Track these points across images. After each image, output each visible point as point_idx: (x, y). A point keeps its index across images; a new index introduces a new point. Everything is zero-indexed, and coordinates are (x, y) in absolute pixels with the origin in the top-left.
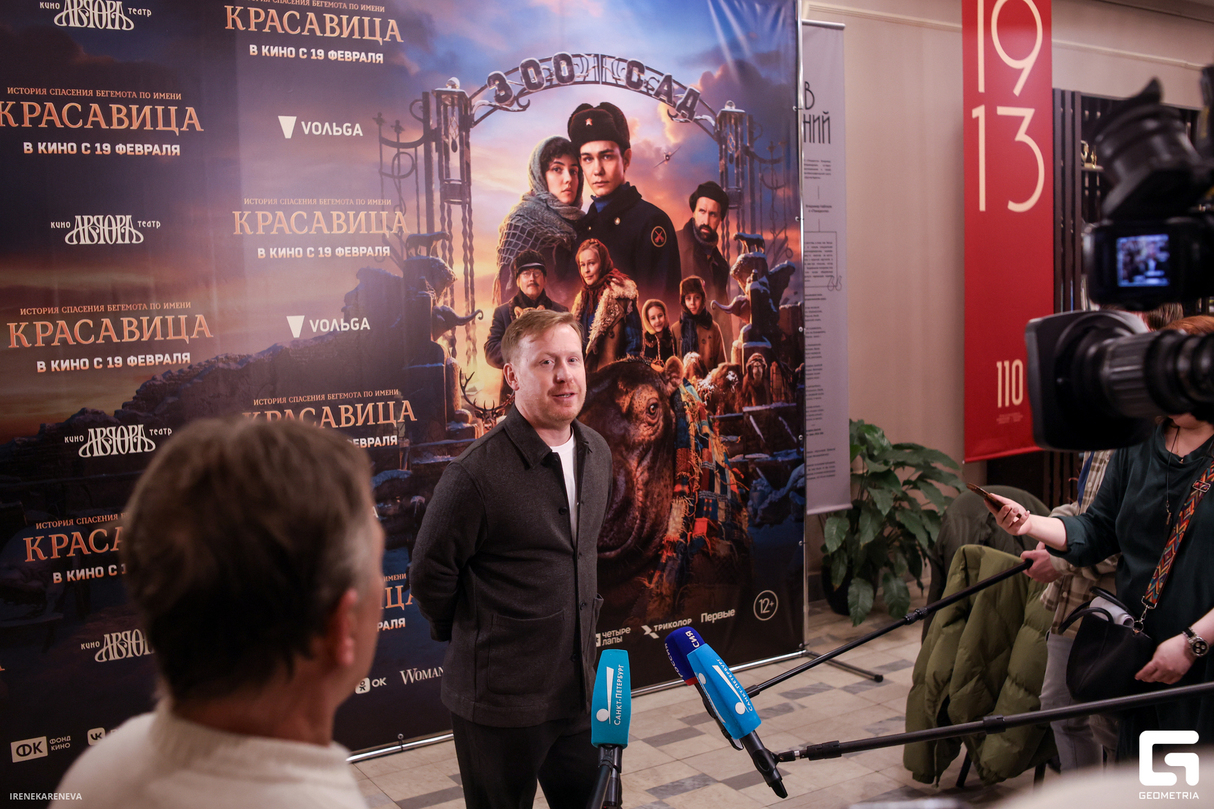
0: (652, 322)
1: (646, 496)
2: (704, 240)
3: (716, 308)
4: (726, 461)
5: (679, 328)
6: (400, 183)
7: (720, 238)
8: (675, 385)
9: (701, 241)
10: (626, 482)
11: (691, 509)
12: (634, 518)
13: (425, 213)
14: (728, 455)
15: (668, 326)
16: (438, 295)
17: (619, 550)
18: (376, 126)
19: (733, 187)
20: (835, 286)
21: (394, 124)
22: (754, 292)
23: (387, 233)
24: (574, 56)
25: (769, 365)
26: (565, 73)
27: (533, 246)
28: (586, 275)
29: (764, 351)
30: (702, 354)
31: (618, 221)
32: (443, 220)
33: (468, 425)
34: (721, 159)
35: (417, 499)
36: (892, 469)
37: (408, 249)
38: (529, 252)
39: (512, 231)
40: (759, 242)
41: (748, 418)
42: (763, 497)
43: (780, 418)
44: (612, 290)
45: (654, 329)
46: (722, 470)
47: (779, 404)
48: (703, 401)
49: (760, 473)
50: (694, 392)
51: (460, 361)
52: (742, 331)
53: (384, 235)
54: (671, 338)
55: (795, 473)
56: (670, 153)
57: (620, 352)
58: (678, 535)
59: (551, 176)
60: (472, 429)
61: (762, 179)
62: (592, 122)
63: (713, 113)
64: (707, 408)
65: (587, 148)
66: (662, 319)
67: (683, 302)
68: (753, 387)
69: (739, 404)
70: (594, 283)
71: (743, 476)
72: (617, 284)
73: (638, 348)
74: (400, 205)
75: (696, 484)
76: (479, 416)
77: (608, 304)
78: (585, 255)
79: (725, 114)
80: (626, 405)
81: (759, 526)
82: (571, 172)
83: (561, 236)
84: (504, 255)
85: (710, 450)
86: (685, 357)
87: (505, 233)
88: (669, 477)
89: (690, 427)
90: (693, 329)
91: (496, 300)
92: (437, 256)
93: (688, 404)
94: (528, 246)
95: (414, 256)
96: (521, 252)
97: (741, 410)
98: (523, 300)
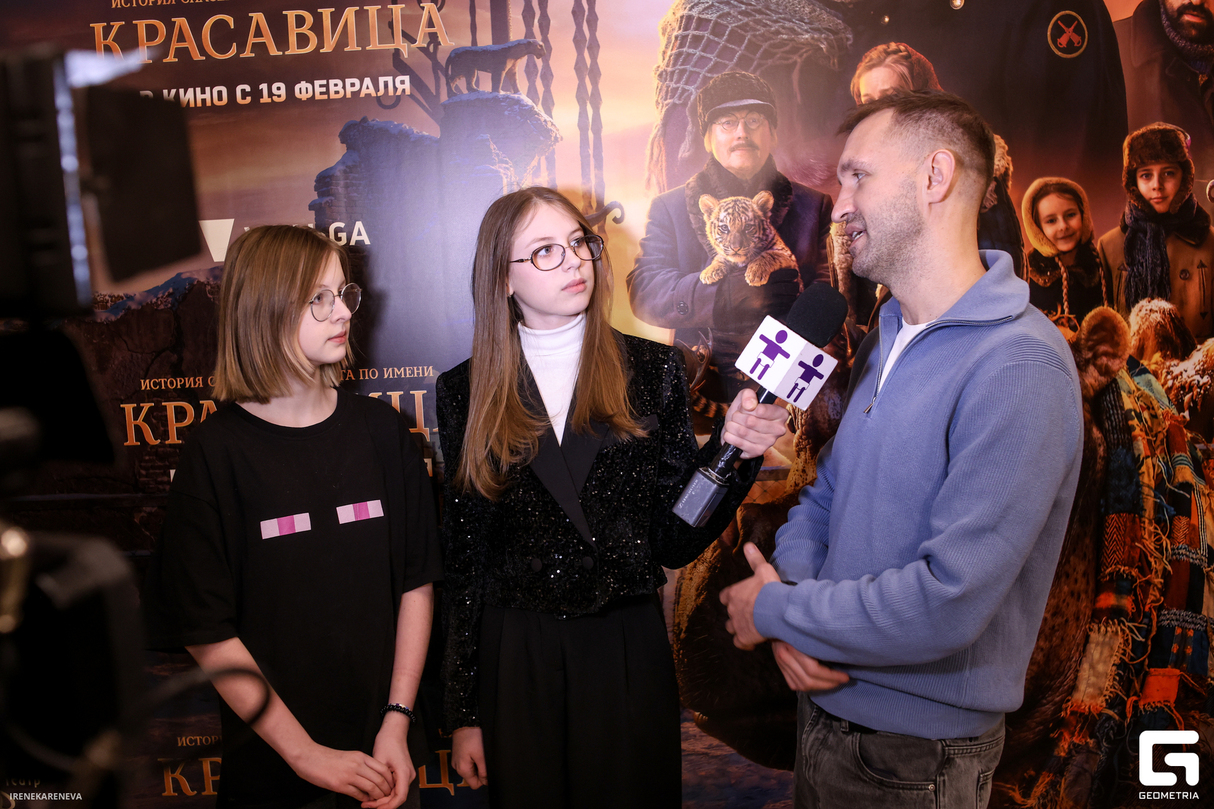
0: (1049, 230)
2: (1192, 40)
5: (1121, 242)
8: (1105, 371)
9: (1182, 43)
11: (1139, 647)
15: (1091, 237)
23: (405, 48)
30: (1181, 304)
31: (958, 3)
32: (528, 13)
37: (450, 80)
38: (732, 76)
39: (691, 32)
45: (1052, 243)
48: (1181, 409)
50: (1156, 389)
53: (397, 52)
54: (1098, 265)
58: (1101, 701)
66: (1074, 222)
67: (1132, 182)
75: (1154, 594)
78: (873, 79)
83: (813, 38)
84: (673, 85)
85: (1194, 521)
86: (1135, 310)
87: (676, 37)
88: (1085, 574)
89: (1144, 469)
90: (1158, 246)
91: (654, 180)
92: (516, 91)
93: (1139, 416)
94: (731, 64)
95: (465, 92)
96: (715, 76)
98: (720, 181)
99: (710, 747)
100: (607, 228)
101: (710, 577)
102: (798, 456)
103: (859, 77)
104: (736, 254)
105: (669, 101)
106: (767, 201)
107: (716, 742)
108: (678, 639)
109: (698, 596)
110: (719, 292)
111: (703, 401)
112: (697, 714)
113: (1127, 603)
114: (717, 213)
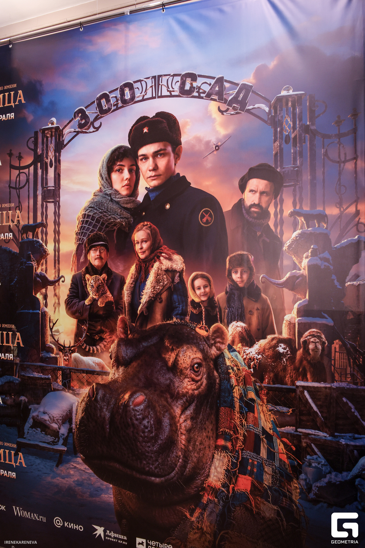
0: (198, 292)
1: (189, 440)
2: (255, 218)
4: (274, 430)
5: (225, 298)
6: (19, 192)
7: (272, 216)
8: (219, 349)
9: (251, 220)
10: (170, 425)
11: (234, 464)
12: (177, 457)
13: (32, 211)
14: (277, 424)
16: (38, 265)
17: (163, 479)
18: (9, 158)
19: (288, 166)
21: (18, 155)
22: (311, 267)
24: (135, 82)
25: (331, 343)
26: (128, 96)
27: (100, 229)
28: (140, 251)
29: (324, 328)
30: (250, 324)
31: (168, 206)
32: (42, 214)
33: (54, 355)
34: (275, 141)
35: (23, 398)
37: (22, 234)
38: (96, 234)
39: (86, 219)
40: (322, 217)
41: (303, 393)
42: (320, 475)
43: (344, 400)
44: (161, 263)
45: (199, 297)
46: (269, 438)
47: (344, 385)
48: (250, 368)
49: (316, 450)
50: (240, 358)
51: (49, 310)
52: (296, 306)
53: (10, 225)
54: (216, 307)
56: (219, 144)
57: (167, 315)
58: (219, 484)
59: (115, 176)
60: (56, 359)
61: (326, 154)
62: (148, 130)
63: (266, 100)
64: (253, 375)
65: (143, 151)
66: (207, 289)
67: (230, 275)
68: (309, 362)
69: (291, 377)
70: (146, 257)
71: (294, 449)
72: (166, 258)
73: (184, 314)
74: (19, 207)
75: (240, 443)
76: (60, 350)
77: (157, 275)
78: (139, 235)
79: (280, 100)
80: (172, 360)
81: (315, 502)
82: (130, 171)
83: (121, 221)
84: (80, 237)
85: (256, 415)
86: (231, 326)
87: (81, 221)
88: (212, 430)
89: (235, 390)
90: (240, 300)
91: (73, 269)
92: (38, 239)
93: (232, 369)
94: (96, 230)
95: (26, 238)
96: (92, 234)
97: (293, 383)
98: (92, 270)
99: (85, 469)
100: (60, 284)
101: (86, 407)
102: (113, 368)
103: (135, 234)
104: (95, 295)
105: (78, 242)
106: (105, 277)
107: (87, 467)
108: (77, 427)
109: (82, 413)
110: (90, 308)
111: (85, 345)
112: (82, 455)
113: (229, 444)
114: (91, 281)
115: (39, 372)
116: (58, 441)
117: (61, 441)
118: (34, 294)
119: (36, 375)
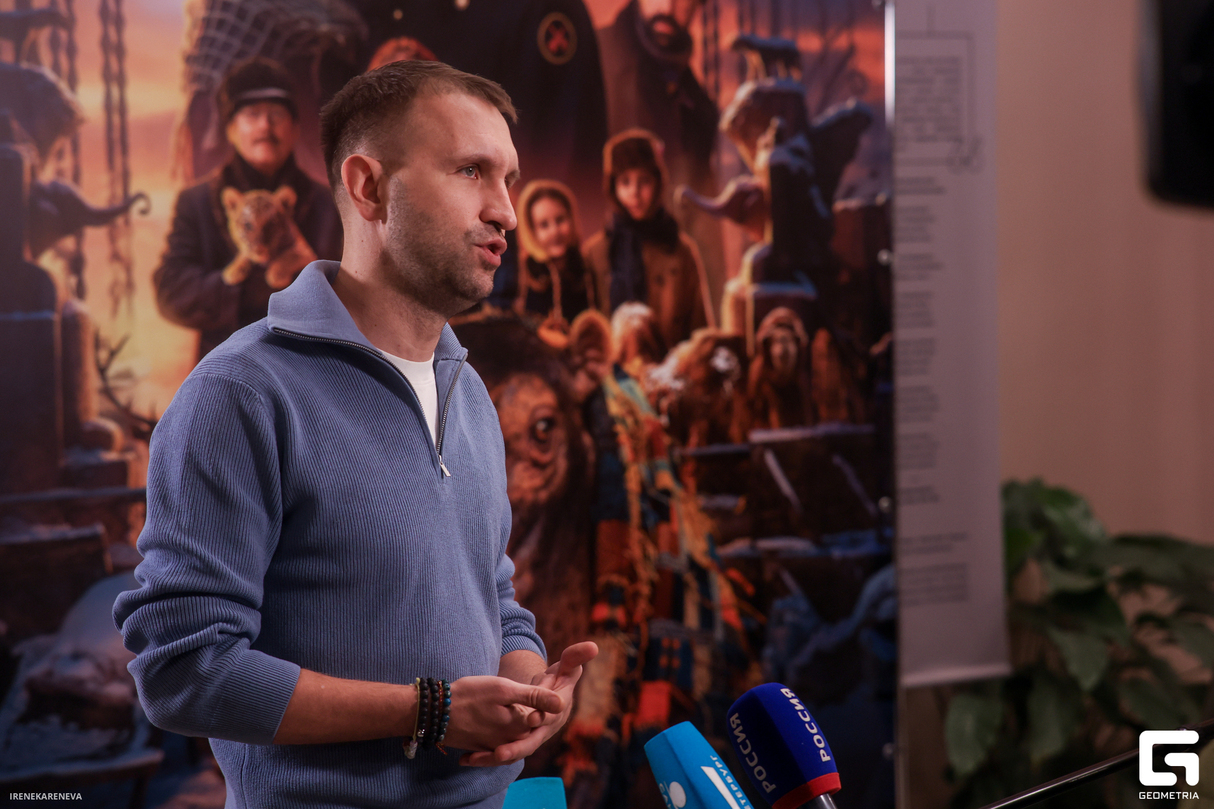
0: (542, 234)
2: (663, 49)
3: (689, 205)
4: (711, 553)
5: (604, 249)
7: (698, 46)
8: (594, 377)
9: (655, 52)
11: (631, 662)
14: (717, 540)
15: (578, 244)
16: (43, 153)
20: (966, 162)
22: (776, 170)
25: (811, 335)
27: (267, 50)
29: (799, 306)
30: (657, 309)
31: (463, 2)
33: (111, 456)
36: (1113, 589)
38: (256, 64)
39: (216, 15)
40: (790, 57)
41: (762, 458)
42: (799, 638)
43: (837, 460)
45: (545, 246)
49: (790, 584)
50: (638, 393)
51: (94, 309)
52: (748, 259)
54: (585, 270)
55: (872, 587)
58: (600, 721)
60: (120, 470)
64: (668, 430)
66: (564, 228)
67: (613, 190)
68: (773, 386)
73: (510, 292)
75: (642, 607)
76: (137, 435)
83: (331, 30)
84: (198, 70)
85: (674, 527)
86: (617, 315)
87: (202, 19)
88: (581, 585)
89: (628, 474)
90: (637, 253)
91: (179, 170)
92: (39, 63)
93: (624, 422)
94: (255, 51)
96: (239, 63)
97: (745, 438)
98: (243, 174)
100: (132, 220)
104: (260, 252)
105: (195, 87)
106: (289, 198)
110: (243, 293)
113: (619, 614)
114: (241, 211)
115: (52, 522)
116: (131, 737)
117: (142, 735)
118: (27, 256)
119: (44, 532)
